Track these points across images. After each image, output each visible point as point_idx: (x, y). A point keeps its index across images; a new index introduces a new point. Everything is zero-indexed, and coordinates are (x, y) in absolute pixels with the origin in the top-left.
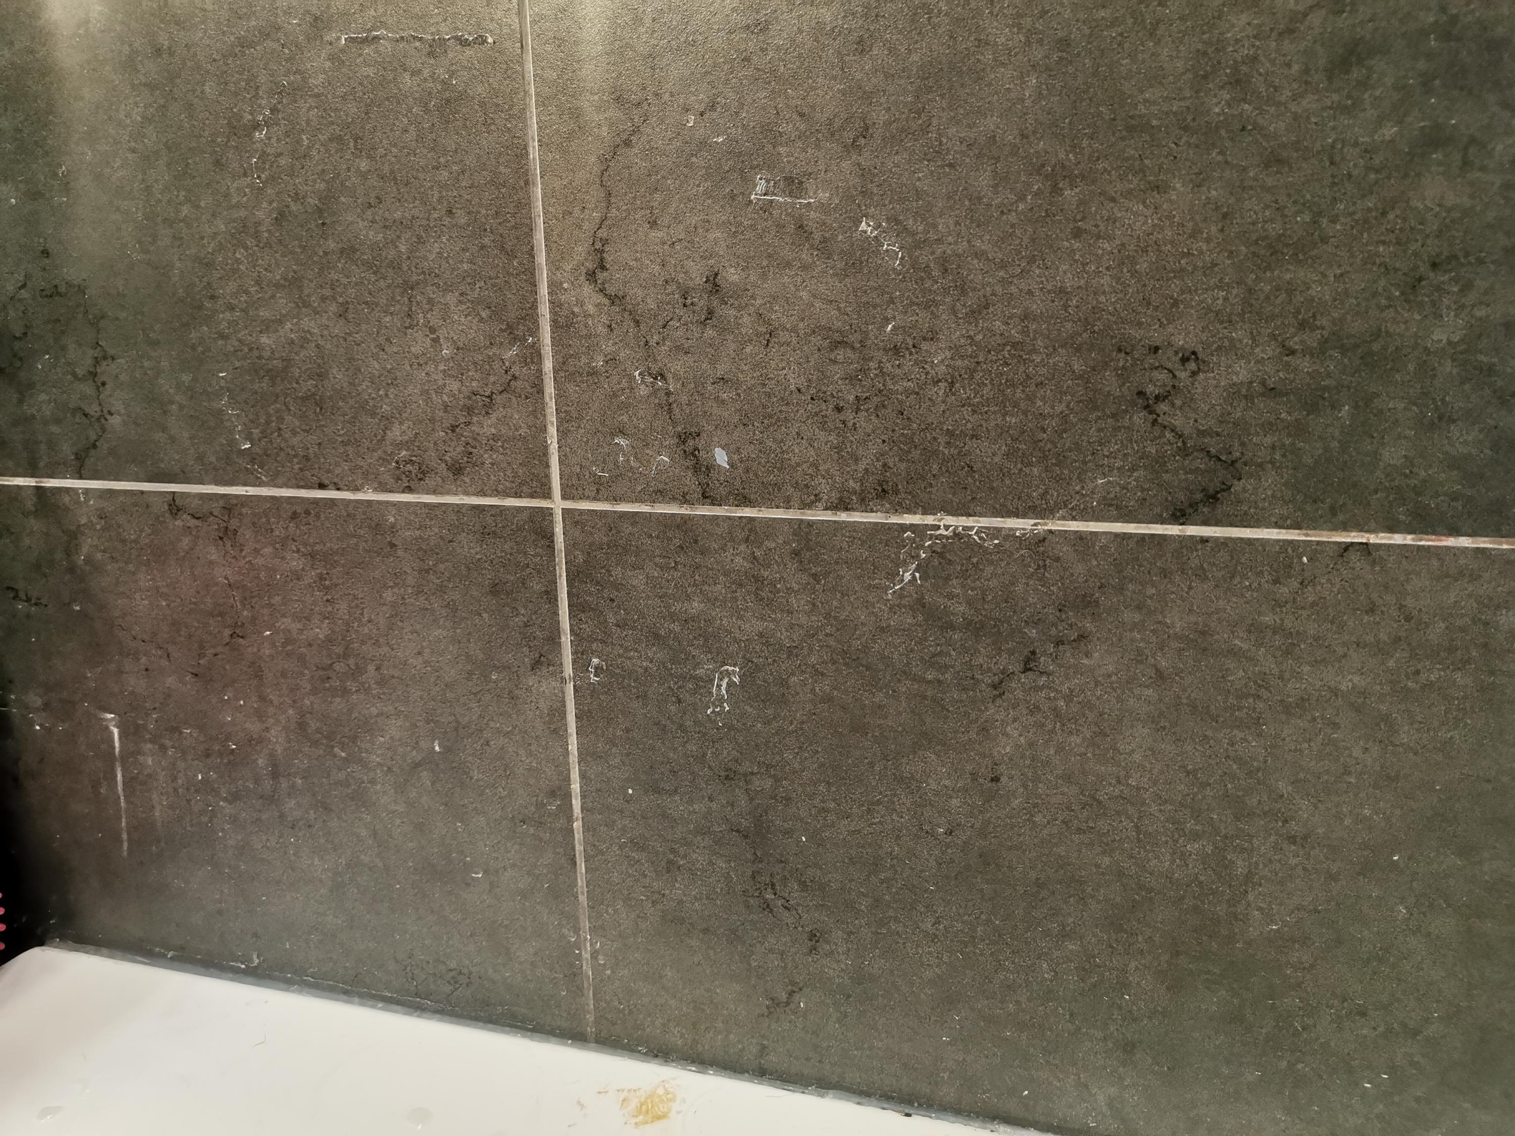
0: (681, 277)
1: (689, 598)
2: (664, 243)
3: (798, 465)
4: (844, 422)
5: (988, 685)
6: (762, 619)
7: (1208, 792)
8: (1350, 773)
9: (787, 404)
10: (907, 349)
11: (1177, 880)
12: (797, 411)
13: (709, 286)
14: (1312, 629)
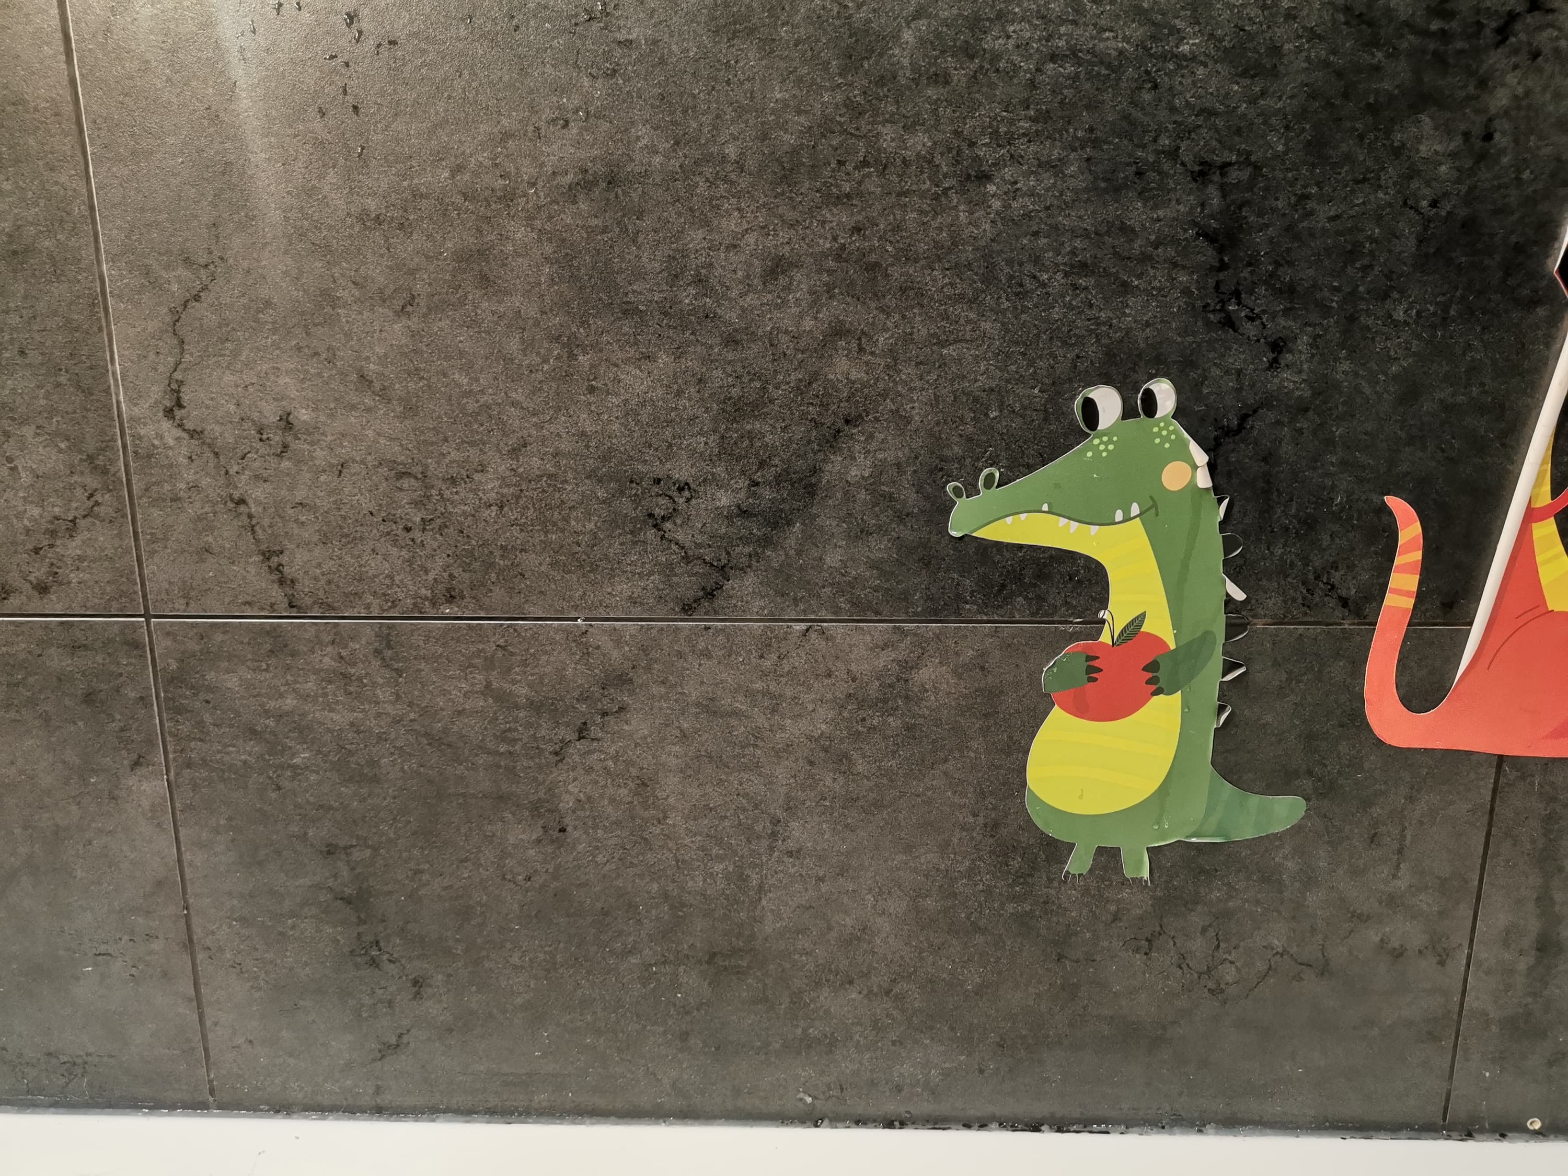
0: (255, 416)
1: (281, 696)
2: (237, 386)
3: (375, 576)
4: (413, 540)
5: (551, 753)
6: (353, 710)
7: (727, 823)
8: (826, 799)
9: (362, 525)
10: (462, 479)
11: (710, 896)
12: (371, 531)
13: (283, 424)
14: (789, 692)
